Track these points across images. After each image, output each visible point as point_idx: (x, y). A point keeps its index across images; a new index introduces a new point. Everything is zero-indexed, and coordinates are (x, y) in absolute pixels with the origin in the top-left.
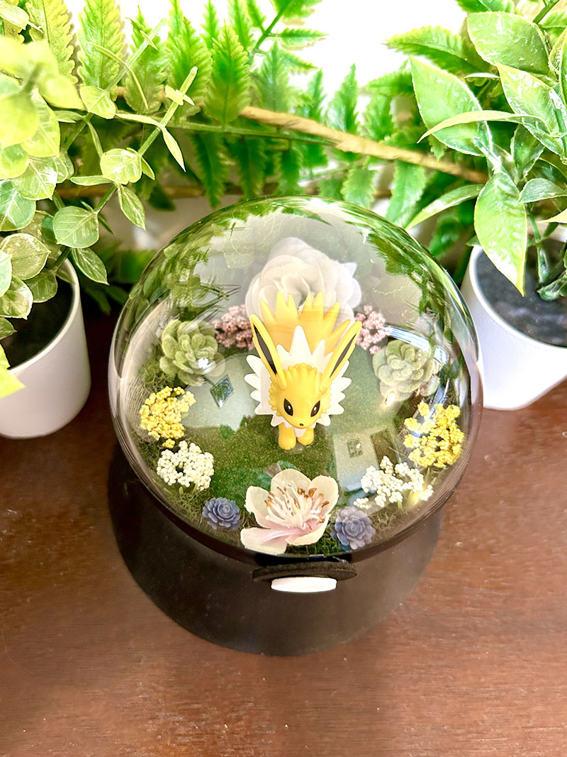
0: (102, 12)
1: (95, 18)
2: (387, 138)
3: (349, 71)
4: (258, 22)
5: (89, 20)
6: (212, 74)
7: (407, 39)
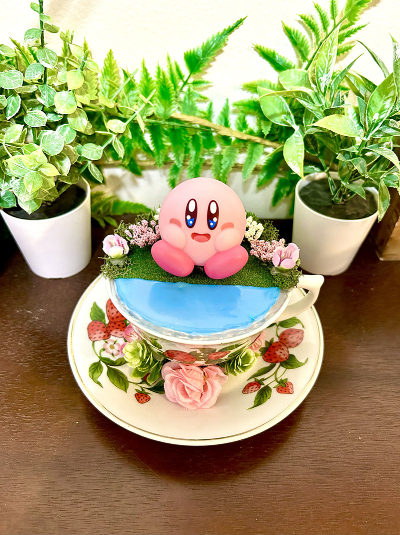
0: (111, 68)
1: (108, 71)
2: (244, 131)
3: (225, 102)
4: (181, 77)
5: (105, 72)
6: (158, 96)
7: (250, 85)
